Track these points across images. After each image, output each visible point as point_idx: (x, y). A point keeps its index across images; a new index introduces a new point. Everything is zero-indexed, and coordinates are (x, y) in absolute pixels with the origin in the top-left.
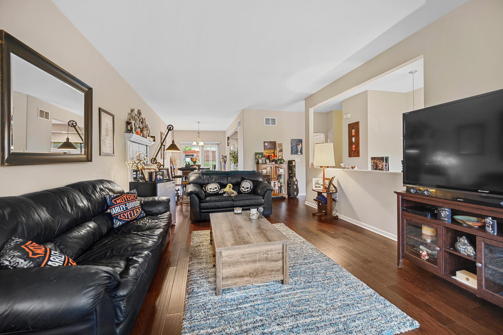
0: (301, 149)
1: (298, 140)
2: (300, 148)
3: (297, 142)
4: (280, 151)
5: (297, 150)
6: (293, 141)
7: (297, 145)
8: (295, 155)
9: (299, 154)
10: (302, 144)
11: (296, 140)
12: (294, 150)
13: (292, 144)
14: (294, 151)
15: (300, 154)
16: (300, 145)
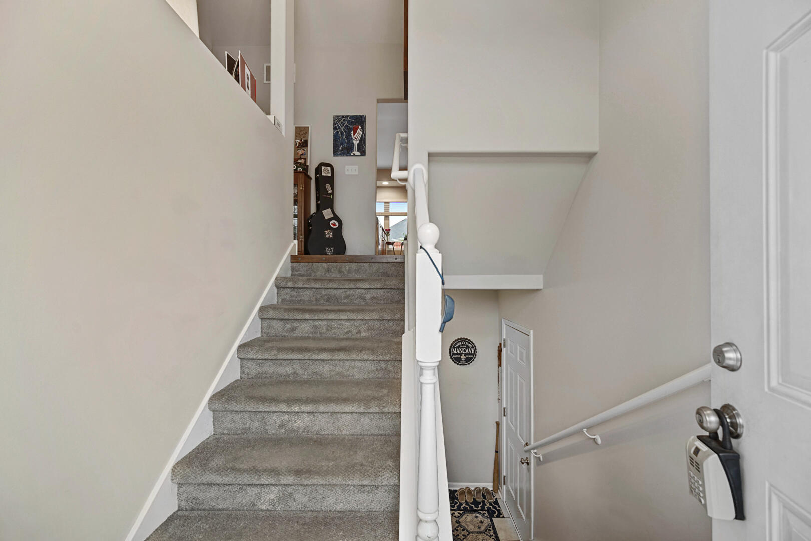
0: (361, 141)
1: (352, 117)
2: (359, 138)
3: (352, 123)
4: (302, 147)
5: (349, 143)
6: (339, 120)
7: (349, 130)
8: (345, 158)
9: (354, 155)
10: (363, 129)
11: (347, 117)
12: (342, 144)
13: (335, 128)
14: (343, 146)
15: (359, 154)
16: (359, 131)
